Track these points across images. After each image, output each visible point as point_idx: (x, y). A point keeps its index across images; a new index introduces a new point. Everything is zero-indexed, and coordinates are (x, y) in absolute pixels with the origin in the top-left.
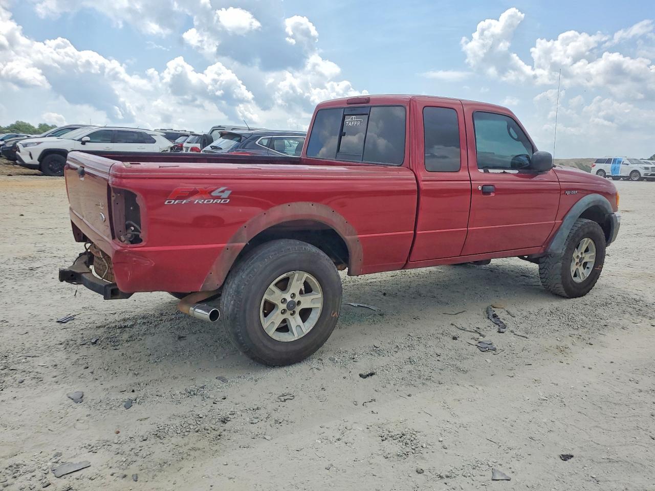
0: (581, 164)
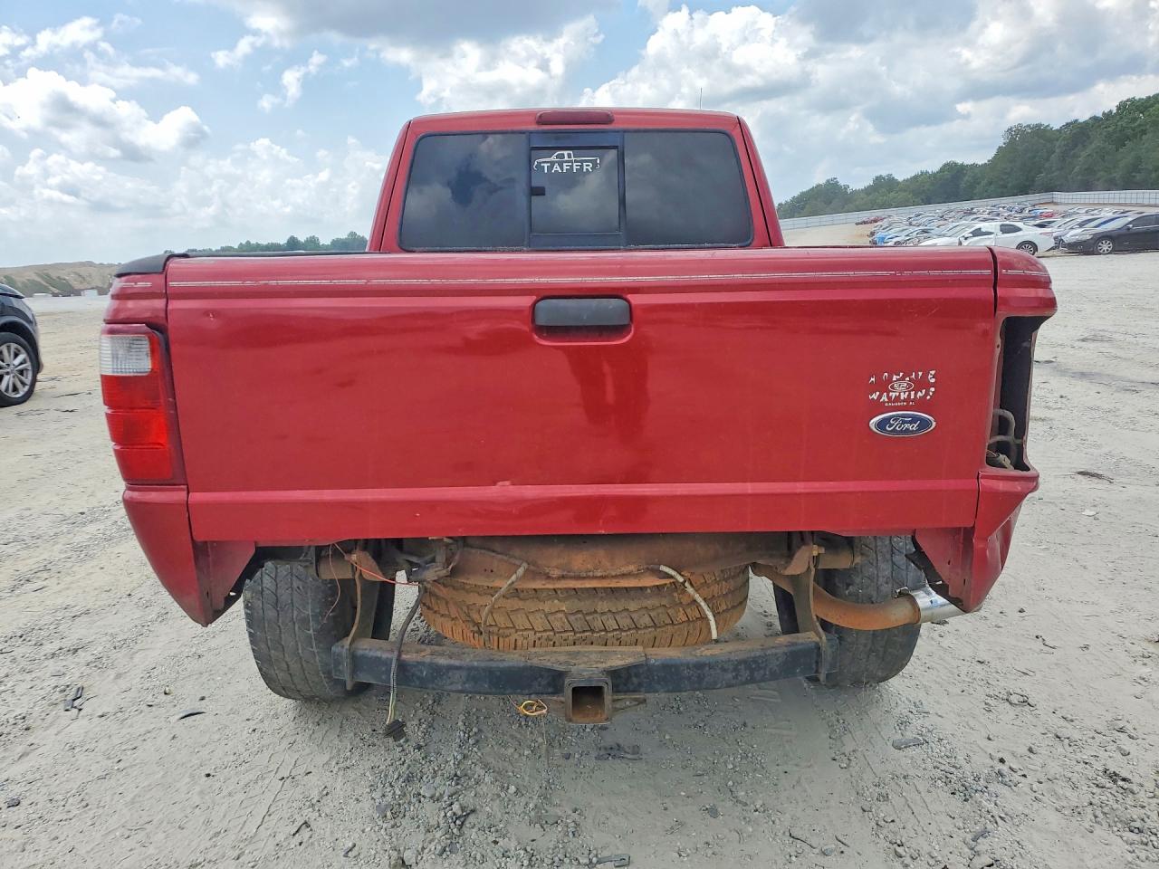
0: (48, 275)
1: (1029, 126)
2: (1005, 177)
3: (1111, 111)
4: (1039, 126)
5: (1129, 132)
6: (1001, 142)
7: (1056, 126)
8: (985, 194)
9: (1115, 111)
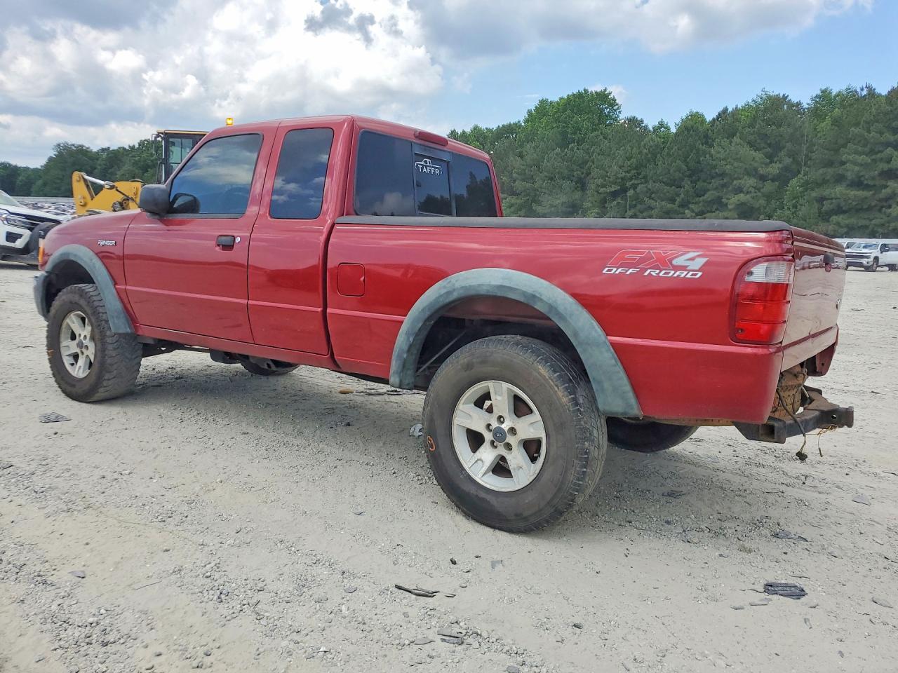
1: (73, 145)
2: (58, 181)
3: (134, 146)
4: (82, 146)
5: (150, 163)
6: (52, 153)
7: (95, 149)
8: (41, 193)
9: (137, 146)
